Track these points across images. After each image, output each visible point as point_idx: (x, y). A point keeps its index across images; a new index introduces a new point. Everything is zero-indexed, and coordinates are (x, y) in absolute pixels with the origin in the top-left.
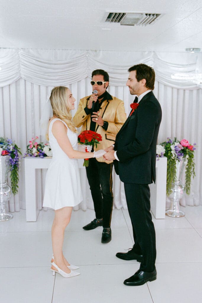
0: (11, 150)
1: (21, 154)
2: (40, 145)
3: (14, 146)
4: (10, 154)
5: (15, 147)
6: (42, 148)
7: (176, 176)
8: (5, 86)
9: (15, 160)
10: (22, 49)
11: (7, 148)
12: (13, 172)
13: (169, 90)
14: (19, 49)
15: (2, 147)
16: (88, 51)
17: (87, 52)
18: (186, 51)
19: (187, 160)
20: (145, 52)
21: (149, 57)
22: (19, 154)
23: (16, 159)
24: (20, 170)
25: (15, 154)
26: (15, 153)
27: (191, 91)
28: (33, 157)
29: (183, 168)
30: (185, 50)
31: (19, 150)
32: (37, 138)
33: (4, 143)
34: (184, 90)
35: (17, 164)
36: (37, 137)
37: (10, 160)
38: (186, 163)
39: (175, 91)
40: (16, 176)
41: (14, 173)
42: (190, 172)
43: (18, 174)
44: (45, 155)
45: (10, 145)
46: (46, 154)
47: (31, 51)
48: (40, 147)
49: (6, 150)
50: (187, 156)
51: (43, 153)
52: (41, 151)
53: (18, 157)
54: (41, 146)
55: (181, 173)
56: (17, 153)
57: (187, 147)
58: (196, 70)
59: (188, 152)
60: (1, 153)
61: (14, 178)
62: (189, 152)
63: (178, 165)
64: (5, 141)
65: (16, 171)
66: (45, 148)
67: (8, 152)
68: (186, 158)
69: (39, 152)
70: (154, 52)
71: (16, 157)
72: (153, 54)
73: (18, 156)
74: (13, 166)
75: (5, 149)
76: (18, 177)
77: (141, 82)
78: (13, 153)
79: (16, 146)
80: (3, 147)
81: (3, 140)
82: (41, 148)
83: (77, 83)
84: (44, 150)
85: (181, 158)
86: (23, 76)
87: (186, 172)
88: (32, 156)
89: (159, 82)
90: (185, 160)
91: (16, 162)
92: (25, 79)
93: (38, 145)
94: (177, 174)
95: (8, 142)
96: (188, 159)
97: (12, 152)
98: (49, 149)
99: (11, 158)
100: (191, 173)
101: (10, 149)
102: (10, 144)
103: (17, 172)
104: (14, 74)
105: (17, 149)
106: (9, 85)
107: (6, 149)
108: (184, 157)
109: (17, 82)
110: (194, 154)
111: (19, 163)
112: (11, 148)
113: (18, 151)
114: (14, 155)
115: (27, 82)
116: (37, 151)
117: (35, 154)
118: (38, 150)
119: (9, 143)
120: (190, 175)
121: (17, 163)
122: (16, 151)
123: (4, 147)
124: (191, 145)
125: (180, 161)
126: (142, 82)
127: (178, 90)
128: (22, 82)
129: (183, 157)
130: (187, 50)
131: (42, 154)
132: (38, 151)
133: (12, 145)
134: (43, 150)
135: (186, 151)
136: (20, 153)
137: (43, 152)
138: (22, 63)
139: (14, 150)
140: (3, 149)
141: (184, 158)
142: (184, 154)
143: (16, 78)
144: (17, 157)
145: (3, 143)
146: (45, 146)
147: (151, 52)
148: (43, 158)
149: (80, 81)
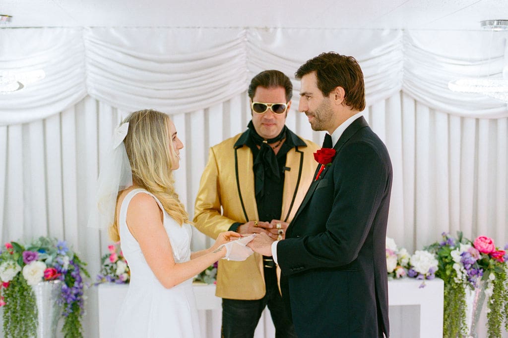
0: (66, 267)
1: (89, 276)
3: (72, 258)
4: (63, 276)
5: (75, 261)
7: (464, 324)
8: (50, 117)
9: (74, 291)
10: (92, 27)
11: (57, 262)
12: (70, 319)
13: (442, 120)
14: (83, 28)
15: (44, 260)
16: (248, 31)
17: (244, 31)
18: (482, 28)
19: (493, 284)
20: (383, 29)
21: (391, 43)
22: (83, 275)
23: (77, 288)
24: (85, 314)
25: (74, 278)
26: (74, 273)
27: (494, 121)
28: (118, 283)
29: (482, 304)
30: (478, 25)
31: (83, 266)
33: (48, 250)
34: (477, 120)
35: (78, 301)
37: (65, 292)
38: (489, 292)
39: (456, 123)
40: (77, 329)
41: (73, 322)
42: (500, 315)
43: (81, 325)
45: (63, 256)
47: (113, 31)
49: (54, 267)
50: (492, 276)
53: (81, 284)
55: (476, 316)
56: (78, 274)
57: (491, 255)
58: (504, 71)
59: (493, 267)
60: (42, 274)
61: (73, 333)
62: (495, 265)
63: (470, 298)
64: (50, 247)
65: (76, 318)
67: (60, 272)
68: (488, 281)
70: (403, 30)
71: (76, 284)
72: (401, 33)
73: (80, 281)
74: (69, 306)
75: (51, 266)
76: (80, 330)
77: (332, 96)
78: (70, 273)
79: (75, 257)
80: (47, 261)
81: (46, 244)
83: (221, 106)
85: (478, 280)
86: (93, 92)
87: (488, 314)
88: (117, 281)
89: (416, 101)
90: (486, 286)
91: (76, 295)
92: (98, 99)
94: (469, 320)
95: (59, 247)
96: (493, 282)
97: (68, 272)
99: (65, 286)
100: (501, 316)
101: (62, 266)
102: (63, 253)
103: (79, 319)
104: (72, 87)
105: (78, 266)
106: (61, 114)
107: (54, 264)
108: (486, 278)
109: (78, 106)
110: (506, 270)
111: (85, 297)
112: (66, 262)
113: (82, 269)
114: (73, 280)
115: (101, 104)
117: (122, 277)
119: (60, 250)
120: (499, 322)
121: (79, 298)
122: (76, 269)
123: (50, 259)
124: (500, 249)
125: (476, 289)
126: (335, 95)
127: (463, 119)
128: (90, 107)
129: (482, 280)
133: (68, 254)
135: (488, 265)
136: (87, 274)
138: (91, 61)
139: (72, 267)
140: (47, 265)
142: (484, 271)
143: (75, 96)
144: (79, 285)
145: (47, 252)
147: (396, 30)
149: (229, 101)
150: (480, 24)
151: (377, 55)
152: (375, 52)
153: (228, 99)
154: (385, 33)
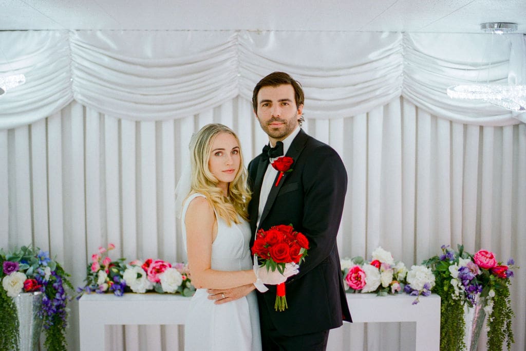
0: (47, 278)
1: (72, 288)
2: (116, 265)
3: (54, 269)
4: (44, 288)
5: (58, 272)
6: (121, 273)
7: (462, 343)
8: (36, 122)
9: (55, 304)
10: (77, 30)
11: (38, 273)
12: (52, 332)
13: (444, 127)
14: (70, 31)
15: (25, 271)
16: (239, 34)
17: (236, 34)
18: (483, 31)
19: (493, 301)
20: (382, 32)
21: (390, 47)
22: (66, 287)
23: (58, 300)
24: (68, 327)
25: (55, 289)
26: (56, 285)
27: (500, 129)
28: (97, 293)
29: (482, 321)
30: (478, 28)
31: (66, 277)
32: (112, 247)
33: (30, 260)
34: (481, 128)
35: (61, 313)
36: (113, 245)
37: (45, 303)
38: (489, 309)
39: (459, 130)
40: (60, 342)
41: (54, 335)
42: (501, 333)
43: (64, 338)
44: (126, 289)
45: (45, 267)
46: (129, 287)
47: (99, 34)
48: (115, 270)
49: (35, 278)
50: (492, 293)
51: (121, 285)
52: (117, 279)
53: (63, 296)
54: (119, 266)
55: (476, 335)
56: (61, 286)
57: (491, 270)
58: (509, 76)
59: (493, 283)
60: (22, 286)
61: (54, 346)
62: (495, 281)
63: (469, 315)
64: (32, 257)
65: (59, 330)
66: (126, 271)
67: (40, 283)
68: (488, 297)
69: (112, 282)
70: (403, 33)
71: (58, 296)
72: (401, 36)
73: (63, 292)
74: (50, 318)
75: (31, 276)
76: (63, 343)
78: (52, 284)
79: (58, 268)
80: (28, 271)
81: (29, 255)
82: (119, 271)
83: (211, 111)
84: (124, 278)
85: (477, 297)
86: (79, 97)
87: (488, 332)
89: (417, 108)
90: (485, 303)
91: (58, 307)
92: (85, 104)
93: (111, 265)
94: (467, 339)
95: (40, 257)
96: (493, 299)
97: (49, 284)
98: (136, 276)
99: (45, 298)
100: (503, 335)
101: (43, 277)
102: (45, 263)
103: (62, 331)
104: (56, 93)
105: (61, 277)
106: (47, 119)
107: (35, 275)
108: (484, 294)
109: (65, 112)
110: (509, 287)
111: (68, 310)
112: (47, 272)
113: (65, 280)
114: (54, 292)
115: (87, 109)
116: (108, 279)
117: (102, 287)
118: (112, 275)
119: (41, 260)
120: (500, 341)
121: (61, 310)
122: (58, 280)
123: (31, 270)
124: (502, 265)
125: (474, 305)
127: (466, 126)
128: (76, 112)
129: (481, 296)
130: (484, 26)
131: (119, 287)
132: (112, 279)
133: (49, 265)
134: (122, 277)
135: (488, 280)
136: (70, 285)
137: (122, 281)
138: (77, 65)
139: (54, 278)
140: (27, 277)
141: (483, 298)
142: (484, 286)
143: (61, 101)
144: (61, 296)
145: (29, 262)
146: (128, 266)
147: (396, 32)
148: (122, 295)
149: (220, 107)
150: (480, 27)
151: (375, 59)
152: (372, 56)
153: (218, 104)
154: (384, 35)
